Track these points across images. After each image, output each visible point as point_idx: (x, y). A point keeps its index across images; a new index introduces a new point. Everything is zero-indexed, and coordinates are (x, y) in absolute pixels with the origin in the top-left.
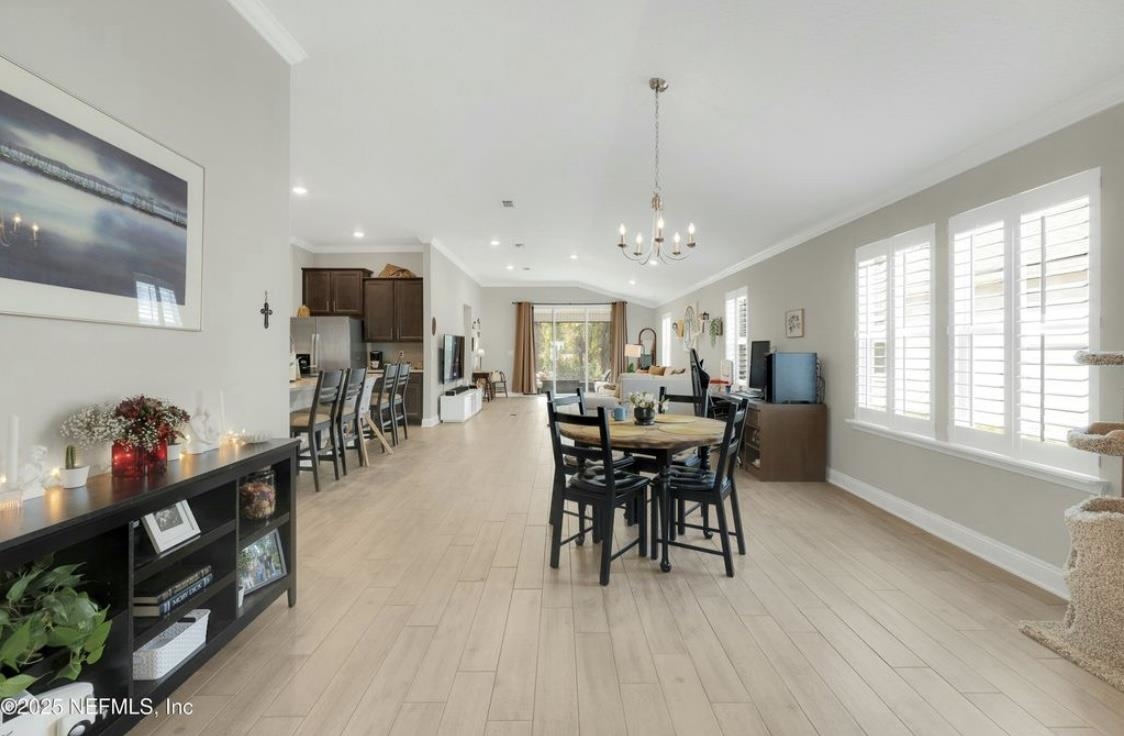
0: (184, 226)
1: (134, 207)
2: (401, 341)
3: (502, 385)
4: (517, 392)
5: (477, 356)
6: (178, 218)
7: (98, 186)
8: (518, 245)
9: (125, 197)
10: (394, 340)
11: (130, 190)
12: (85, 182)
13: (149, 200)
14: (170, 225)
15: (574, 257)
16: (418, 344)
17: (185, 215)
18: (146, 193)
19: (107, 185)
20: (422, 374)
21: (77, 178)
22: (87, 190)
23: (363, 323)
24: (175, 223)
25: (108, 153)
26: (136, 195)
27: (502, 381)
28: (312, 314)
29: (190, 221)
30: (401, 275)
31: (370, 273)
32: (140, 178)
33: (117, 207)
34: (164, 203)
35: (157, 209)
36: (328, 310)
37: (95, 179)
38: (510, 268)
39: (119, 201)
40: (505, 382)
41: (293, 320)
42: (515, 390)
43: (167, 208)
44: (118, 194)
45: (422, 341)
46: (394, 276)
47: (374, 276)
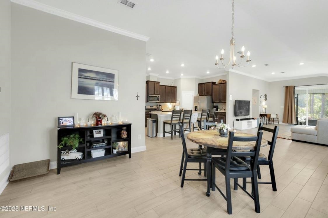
0: (114, 82)
1: (103, 81)
2: (222, 102)
3: (277, 119)
4: (285, 123)
5: (264, 108)
6: (112, 81)
7: (96, 79)
8: (266, 65)
9: (101, 79)
10: (220, 102)
11: (102, 78)
12: (93, 78)
13: (106, 79)
14: (110, 82)
15: (302, 64)
16: (225, 103)
17: (114, 80)
18: (105, 78)
19: (97, 78)
20: (226, 113)
21: (92, 78)
22: (94, 80)
23: (212, 97)
24: (112, 82)
25: (97, 73)
26: (103, 79)
27: (277, 118)
28: (200, 95)
29: (115, 81)
30: (223, 82)
31: (215, 83)
32: (104, 75)
33: (100, 81)
34: (109, 79)
35: (107, 80)
36: (203, 94)
37: (95, 78)
38: (273, 73)
39: (100, 80)
40: (278, 118)
41: (195, 97)
42: (284, 122)
43: (110, 80)
44: (99, 79)
45: (226, 102)
46: (221, 83)
47: (216, 83)
